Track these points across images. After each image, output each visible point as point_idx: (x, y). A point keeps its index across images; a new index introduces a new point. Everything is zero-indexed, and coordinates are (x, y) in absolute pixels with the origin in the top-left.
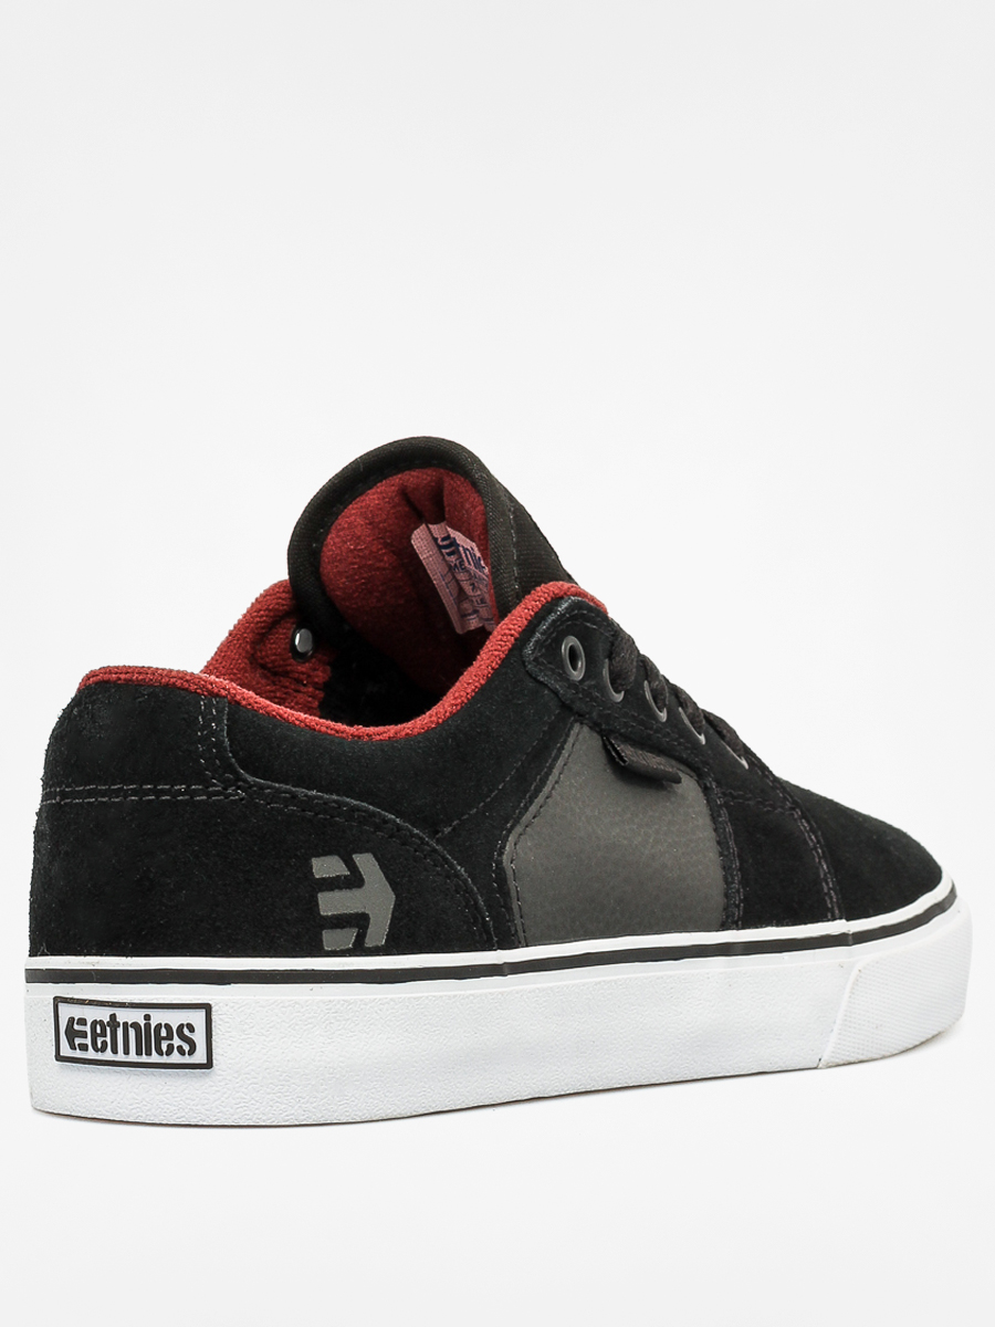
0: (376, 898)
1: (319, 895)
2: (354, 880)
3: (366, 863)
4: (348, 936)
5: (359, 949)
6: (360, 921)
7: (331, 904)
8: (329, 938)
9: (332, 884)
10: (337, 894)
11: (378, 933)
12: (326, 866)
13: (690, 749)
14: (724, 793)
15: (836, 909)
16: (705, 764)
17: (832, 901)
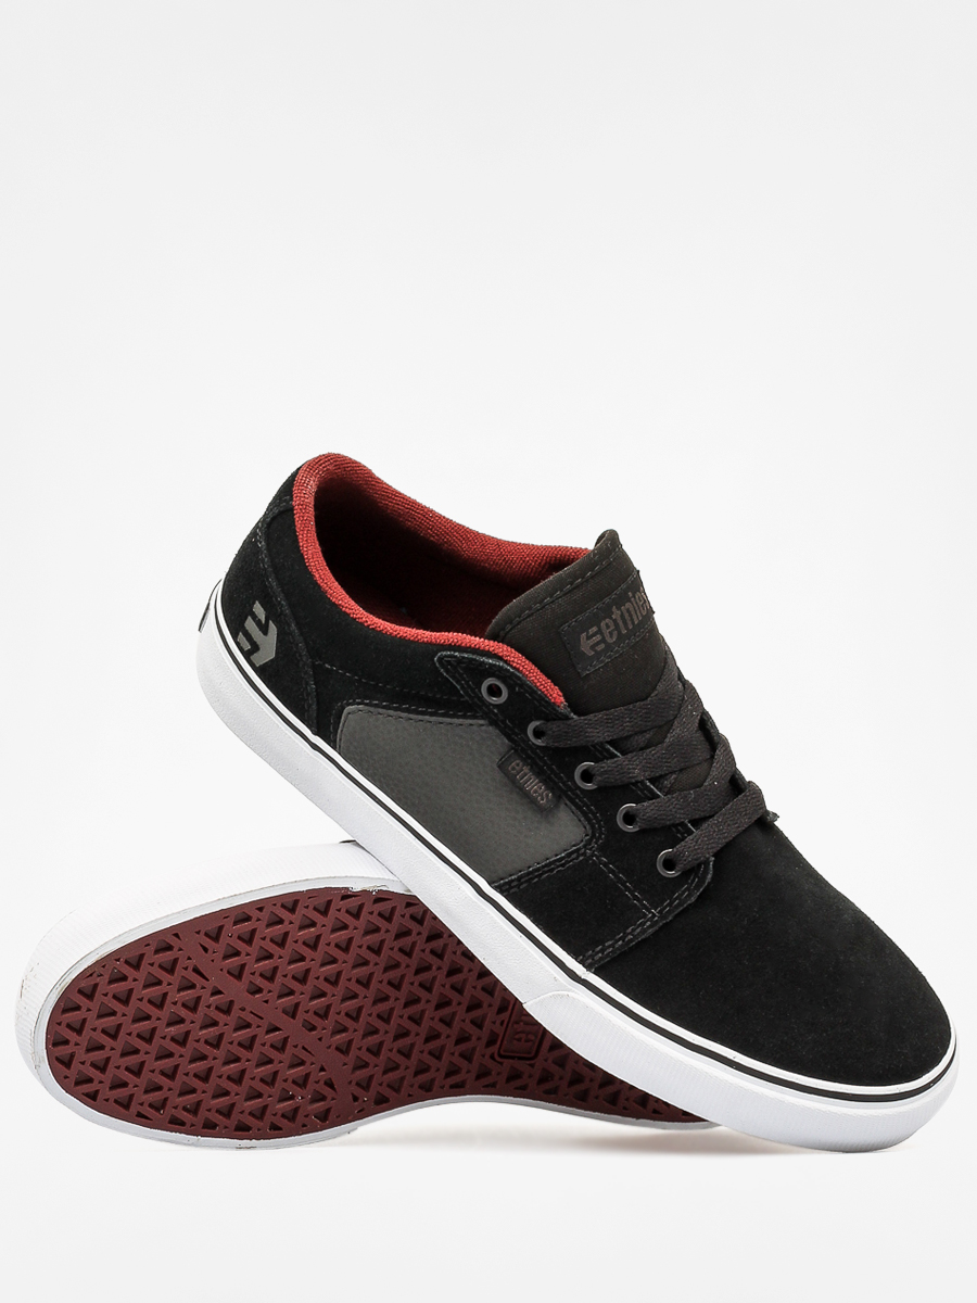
0: (267, 647)
1: (249, 617)
2: (264, 629)
3: (272, 629)
7: (250, 625)
8: (241, 637)
10: (255, 625)
11: (258, 660)
12: (258, 610)
13: (596, 818)
14: (595, 855)
15: (590, 961)
16: (601, 834)
17: (592, 957)
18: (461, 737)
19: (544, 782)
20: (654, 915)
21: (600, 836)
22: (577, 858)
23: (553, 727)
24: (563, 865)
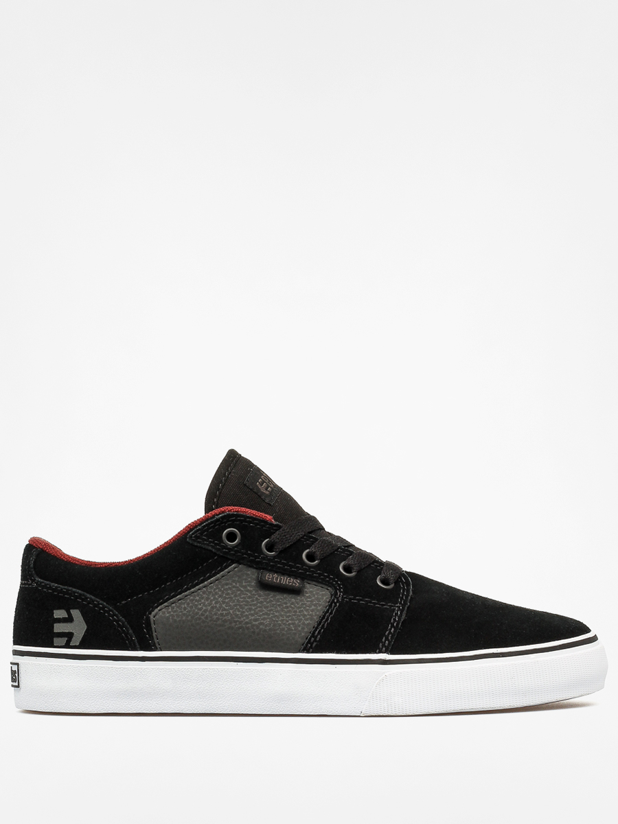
0: (79, 627)
1: (55, 625)
2: (70, 619)
3: (76, 613)
4: (64, 640)
5: (67, 646)
6: (70, 636)
7: (58, 628)
8: (56, 641)
9: (59, 621)
10: (61, 624)
11: (76, 640)
12: (59, 614)
13: (330, 578)
14: (345, 598)
15: (384, 649)
16: (339, 585)
17: (384, 645)
18: (227, 584)
19: (289, 576)
20: (399, 607)
21: (340, 587)
22: (336, 605)
23: (275, 536)
24: (331, 613)
